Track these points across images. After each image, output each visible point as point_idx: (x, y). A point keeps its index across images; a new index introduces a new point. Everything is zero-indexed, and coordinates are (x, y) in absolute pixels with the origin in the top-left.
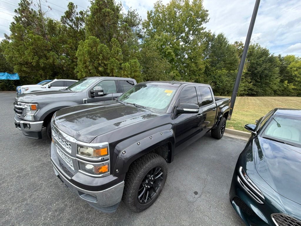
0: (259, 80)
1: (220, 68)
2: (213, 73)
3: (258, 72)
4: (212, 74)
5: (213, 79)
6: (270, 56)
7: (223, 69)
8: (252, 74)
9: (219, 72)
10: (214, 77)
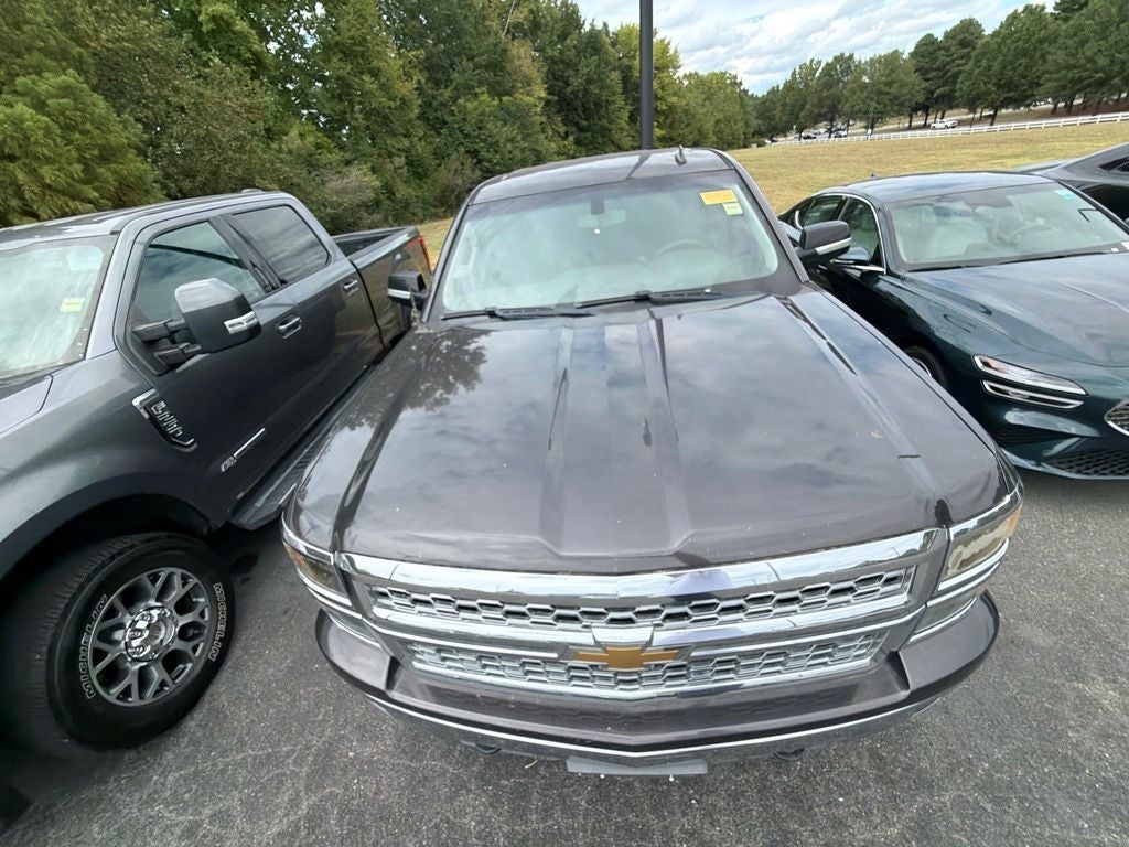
0: (585, 123)
1: (468, 90)
2: (452, 113)
3: (575, 93)
4: (449, 119)
5: (462, 140)
6: (587, 28)
7: (477, 90)
8: (560, 102)
9: (469, 105)
10: (462, 131)
